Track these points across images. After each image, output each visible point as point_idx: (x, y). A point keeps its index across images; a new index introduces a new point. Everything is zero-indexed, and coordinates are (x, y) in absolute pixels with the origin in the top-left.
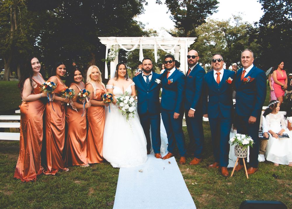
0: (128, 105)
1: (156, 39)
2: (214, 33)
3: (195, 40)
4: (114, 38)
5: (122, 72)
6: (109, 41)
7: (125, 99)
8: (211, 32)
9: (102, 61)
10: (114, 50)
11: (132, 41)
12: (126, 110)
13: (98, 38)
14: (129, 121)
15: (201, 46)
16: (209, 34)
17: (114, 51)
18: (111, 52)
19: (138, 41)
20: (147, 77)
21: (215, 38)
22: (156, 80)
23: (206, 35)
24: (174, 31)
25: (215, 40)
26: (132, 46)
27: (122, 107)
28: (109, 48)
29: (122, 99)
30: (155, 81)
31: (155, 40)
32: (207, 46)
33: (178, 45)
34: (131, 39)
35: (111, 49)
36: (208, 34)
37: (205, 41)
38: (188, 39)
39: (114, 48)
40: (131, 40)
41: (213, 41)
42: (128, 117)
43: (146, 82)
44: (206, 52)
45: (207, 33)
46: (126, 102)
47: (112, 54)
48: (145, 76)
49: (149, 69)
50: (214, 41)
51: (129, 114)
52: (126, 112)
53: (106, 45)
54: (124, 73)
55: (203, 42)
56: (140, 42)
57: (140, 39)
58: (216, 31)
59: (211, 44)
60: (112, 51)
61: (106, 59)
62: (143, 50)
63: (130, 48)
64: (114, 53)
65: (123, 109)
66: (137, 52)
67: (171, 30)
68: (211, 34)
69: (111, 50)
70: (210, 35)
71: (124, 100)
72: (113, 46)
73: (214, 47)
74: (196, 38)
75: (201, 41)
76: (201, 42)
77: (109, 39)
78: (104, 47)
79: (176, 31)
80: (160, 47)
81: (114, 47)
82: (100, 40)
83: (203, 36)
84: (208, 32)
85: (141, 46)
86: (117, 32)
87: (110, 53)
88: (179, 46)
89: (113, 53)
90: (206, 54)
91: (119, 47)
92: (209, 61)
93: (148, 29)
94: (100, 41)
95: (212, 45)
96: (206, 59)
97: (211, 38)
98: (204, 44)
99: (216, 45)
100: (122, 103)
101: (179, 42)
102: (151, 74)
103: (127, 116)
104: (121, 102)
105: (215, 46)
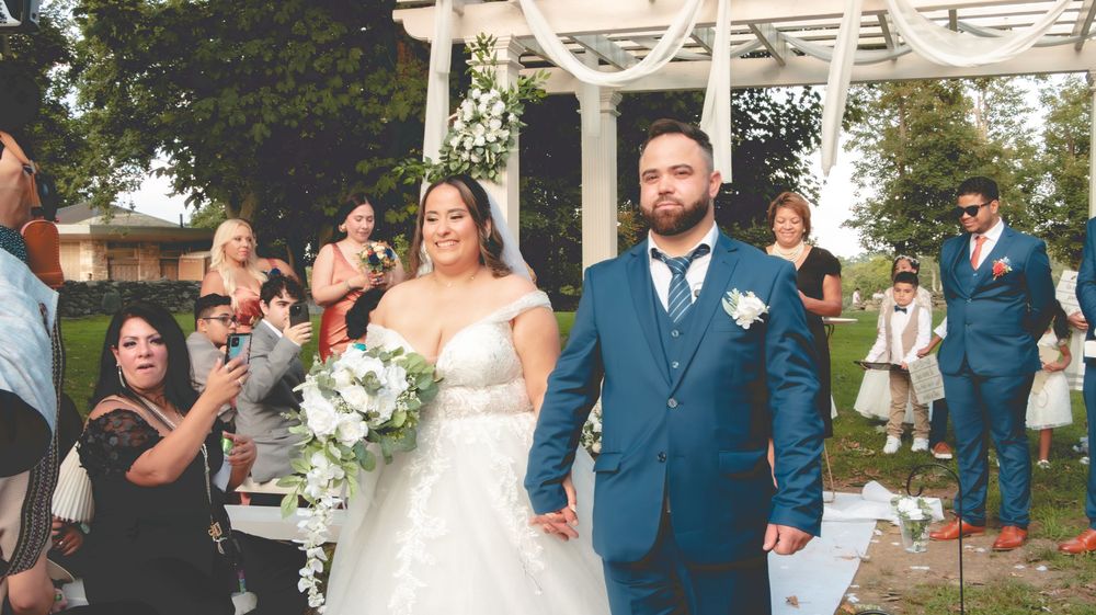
20: (678, 268)
39: (503, 67)
48: (660, 257)
72: (482, 45)
81: (504, 58)
87: (465, 109)
89: (482, 110)
102: (704, 249)
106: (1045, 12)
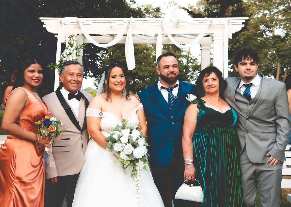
0: (130, 145)
1: (162, 22)
2: (283, 10)
3: (243, 23)
4: (74, 19)
5: (116, 83)
6: (63, 25)
7: (121, 135)
8: (277, 8)
9: (50, 68)
10: (75, 45)
11: (111, 27)
12: (128, 155)
13: (41, 18)
14: (137, 178)
15: (254, 38)
16: (272, 13)
17: (73, 48)
18: (67, 48)
19: (125, 26)
20: (170, 90)
21: (284, 20)
22: (187, 96)
23: (265, 15)
24: (197, 8)
25: (285, 24)
26: (111, 38)
27: (119, 152)
28: (63, 42)
29: (115, 137)
30: (187, 98)
31: (160, 24)
32: (267, 39)
33: (208, 36)
34: (111, 22)
35: (69, 43)
36: (270, 13)
37: (262, 27)
38: (229, 22)
39: (75, 41)
40: (109, 25)
41: (280, 28)
42: (136, 170)
43: (167, 100)
44: (265, 50)
45: (267, 12)
46: (124, 140)
47: (70, 54)
48: (164, 88)
49: (175, 74)
50: (282, 27)
51: (137, 164)
52: (131, 161)
53: (55, 36)
54: (122, 84)
55: (259, 30)
56: (128, 27)
57: (129, 23)
58: (286, 7)
59: (276, 34)
60: (70, 48)
61: (57, 63)
62: (135, 45)
63: (105, 43)
64: (75, 51)
65: (123, 156)
66: (120, 54)
67: (191, 6)
68: (277, 13)
69: (67, 45)
70: (275, 14)
71: (120, 137)
72: (72, 36)
73: (283, 40)
74: (247, 18)
75: (254, 28)
76: (254, 30)
77: (63, 22)
78: (52, 38)
79: (200, 9)
80: (169, 40)
81: (75, 39)
82: (43, 23)
83: (258, 18)
84: (269, 9)
85: (129, 36)
86: (80, 8)
87: (67, 51)
88: (210, 38)
89: (71, 52)
90: (266, 54)
91: (84, 40)
92: (273, 69)
93: (142, 6)
94: (44, 26)
95: (279, 37)
96: (266, 66)
97: (277, 20)
98: (261, 35)
99: (287, 35)
100: (116, 144)
101: (209, 27)
102: (177, 85)
103: (132, 169)
104: (116, 142)
105: (284, 38)
106: (208, 20)
